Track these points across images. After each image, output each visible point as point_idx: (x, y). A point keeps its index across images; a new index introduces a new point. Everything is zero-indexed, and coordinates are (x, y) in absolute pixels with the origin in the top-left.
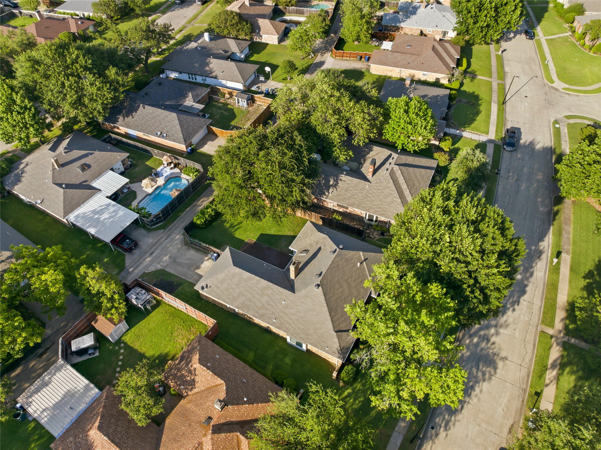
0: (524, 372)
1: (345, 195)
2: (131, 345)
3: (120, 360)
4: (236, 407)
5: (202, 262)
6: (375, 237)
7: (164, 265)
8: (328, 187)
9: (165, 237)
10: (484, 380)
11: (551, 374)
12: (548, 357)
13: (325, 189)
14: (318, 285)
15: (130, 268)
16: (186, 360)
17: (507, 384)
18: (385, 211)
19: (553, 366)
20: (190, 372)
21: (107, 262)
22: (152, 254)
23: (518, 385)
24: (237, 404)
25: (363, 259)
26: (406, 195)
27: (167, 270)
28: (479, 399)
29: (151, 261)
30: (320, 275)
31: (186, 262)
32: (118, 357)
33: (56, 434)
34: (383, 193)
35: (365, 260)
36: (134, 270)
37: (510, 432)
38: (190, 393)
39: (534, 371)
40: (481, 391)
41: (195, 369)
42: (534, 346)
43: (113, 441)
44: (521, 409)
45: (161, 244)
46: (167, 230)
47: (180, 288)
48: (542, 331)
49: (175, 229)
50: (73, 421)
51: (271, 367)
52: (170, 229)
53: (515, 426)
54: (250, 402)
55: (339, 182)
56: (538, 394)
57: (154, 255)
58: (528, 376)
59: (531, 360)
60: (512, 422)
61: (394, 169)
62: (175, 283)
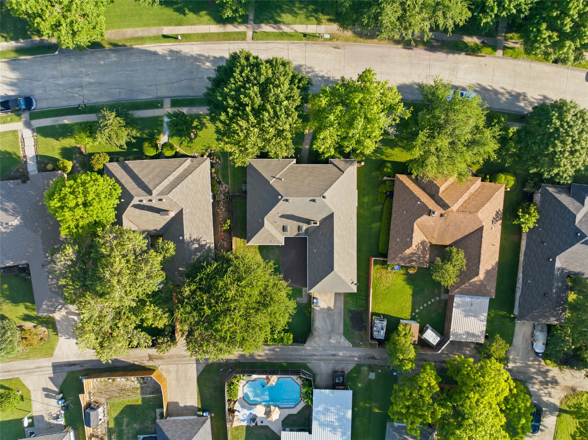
0: (291, 46)
1: (202, 227)
2: (411, 308)
3: (423, 306)
4: (427, 205)
5: (323, 309)
6: (226, 187)
7: (338, 337)
8: (202, 247)
9: (314, 357)
10: (313, 71)
11: (285, 29)
12: (273, 33)
13: (205, 249)
14: (324, 197)
15: (355, 361)
16: (411, 257)
17: (307, 55)
18: (204, 186)
19: (280, 28)
20: (418, 249)
21: (360, 383)
22: (334, 355)
23: (304, 48)
24: (425, 205)
25: (274, 179)
26: (179, 174)
27: (342, 331)
28: (329, 71)
29: (340, 351)
30: (314, 201)
31: (328, 322)
32: (422, 310)
33: (488, 300)
34: (188, 194)
35: (274, 177)
36: (355, 357)
37: (338, 48)
38: (427, 242)
39: (289, 40)
40: (322, 71)
41: (416, 246)
42: (267, 43)
43: (479, 261)
44: (320, 44)
45: (321, 355)
46: (305, 362)
47: (352, 309)
48: (253, 39)
49: (301, 355)
50: (477, 297)
51: (376, 208)
52: (304, 360)
53: (333, 46)
54: (419, 199)
55: (193, 238)
56: (305, 35)
57: (333, 353)
58: (294, 43)
59: (281, 43)
60: (332, 48)
61: (157, 193)
62: (351, 315)
